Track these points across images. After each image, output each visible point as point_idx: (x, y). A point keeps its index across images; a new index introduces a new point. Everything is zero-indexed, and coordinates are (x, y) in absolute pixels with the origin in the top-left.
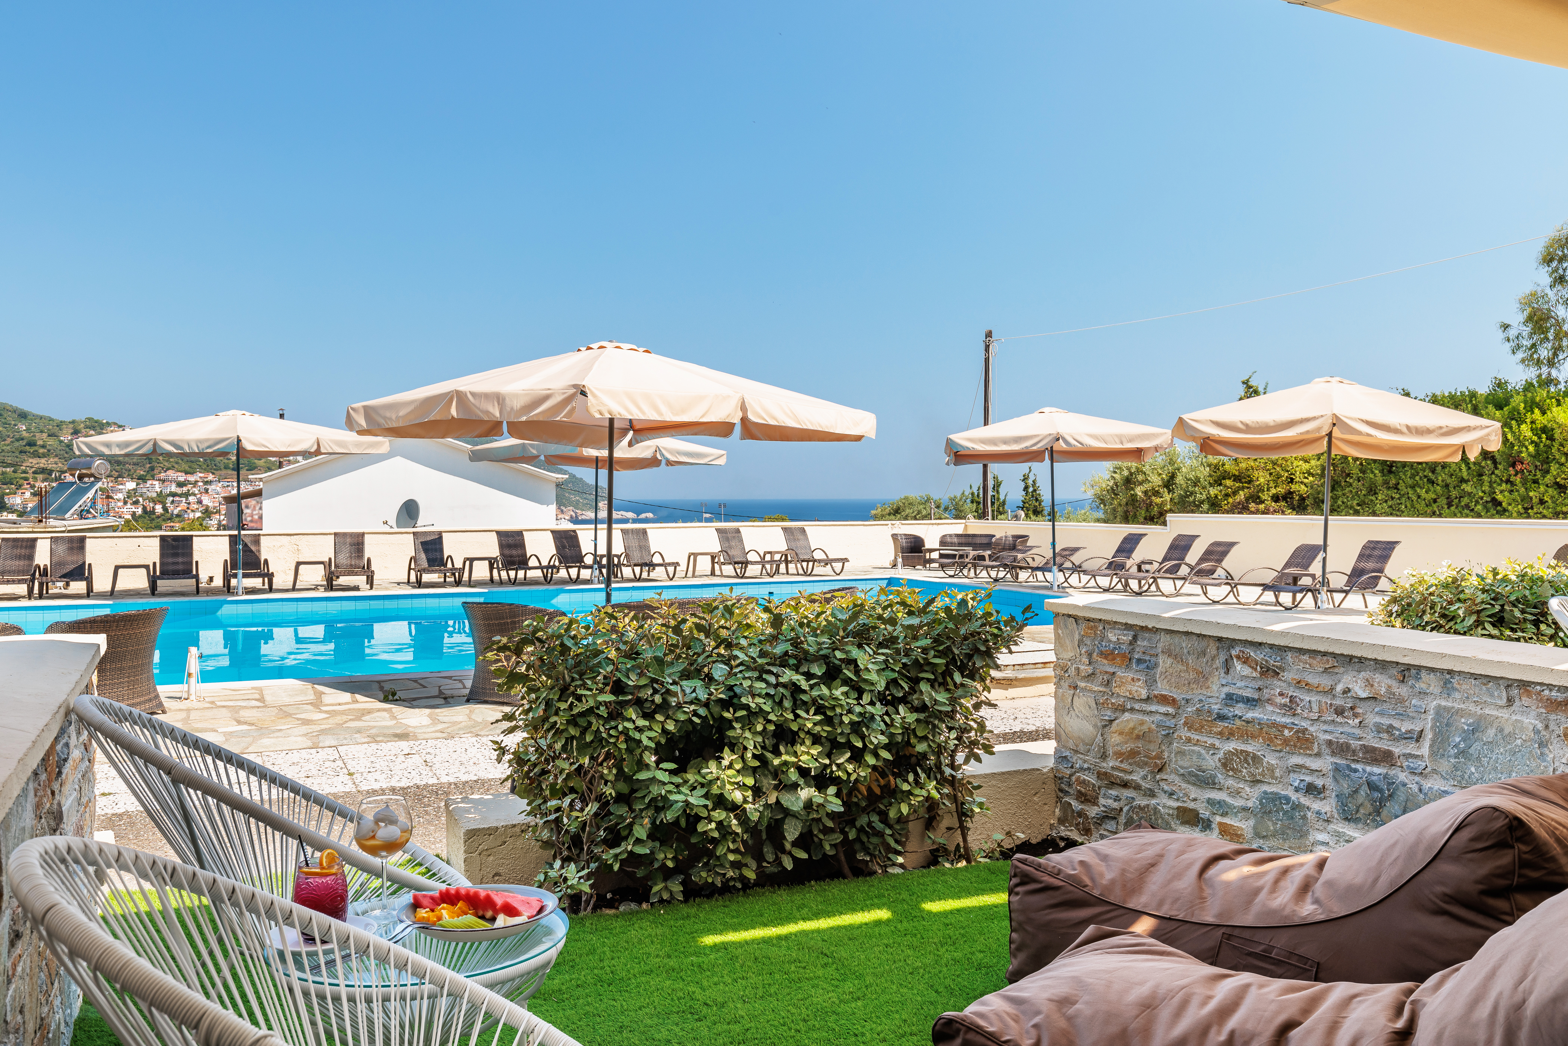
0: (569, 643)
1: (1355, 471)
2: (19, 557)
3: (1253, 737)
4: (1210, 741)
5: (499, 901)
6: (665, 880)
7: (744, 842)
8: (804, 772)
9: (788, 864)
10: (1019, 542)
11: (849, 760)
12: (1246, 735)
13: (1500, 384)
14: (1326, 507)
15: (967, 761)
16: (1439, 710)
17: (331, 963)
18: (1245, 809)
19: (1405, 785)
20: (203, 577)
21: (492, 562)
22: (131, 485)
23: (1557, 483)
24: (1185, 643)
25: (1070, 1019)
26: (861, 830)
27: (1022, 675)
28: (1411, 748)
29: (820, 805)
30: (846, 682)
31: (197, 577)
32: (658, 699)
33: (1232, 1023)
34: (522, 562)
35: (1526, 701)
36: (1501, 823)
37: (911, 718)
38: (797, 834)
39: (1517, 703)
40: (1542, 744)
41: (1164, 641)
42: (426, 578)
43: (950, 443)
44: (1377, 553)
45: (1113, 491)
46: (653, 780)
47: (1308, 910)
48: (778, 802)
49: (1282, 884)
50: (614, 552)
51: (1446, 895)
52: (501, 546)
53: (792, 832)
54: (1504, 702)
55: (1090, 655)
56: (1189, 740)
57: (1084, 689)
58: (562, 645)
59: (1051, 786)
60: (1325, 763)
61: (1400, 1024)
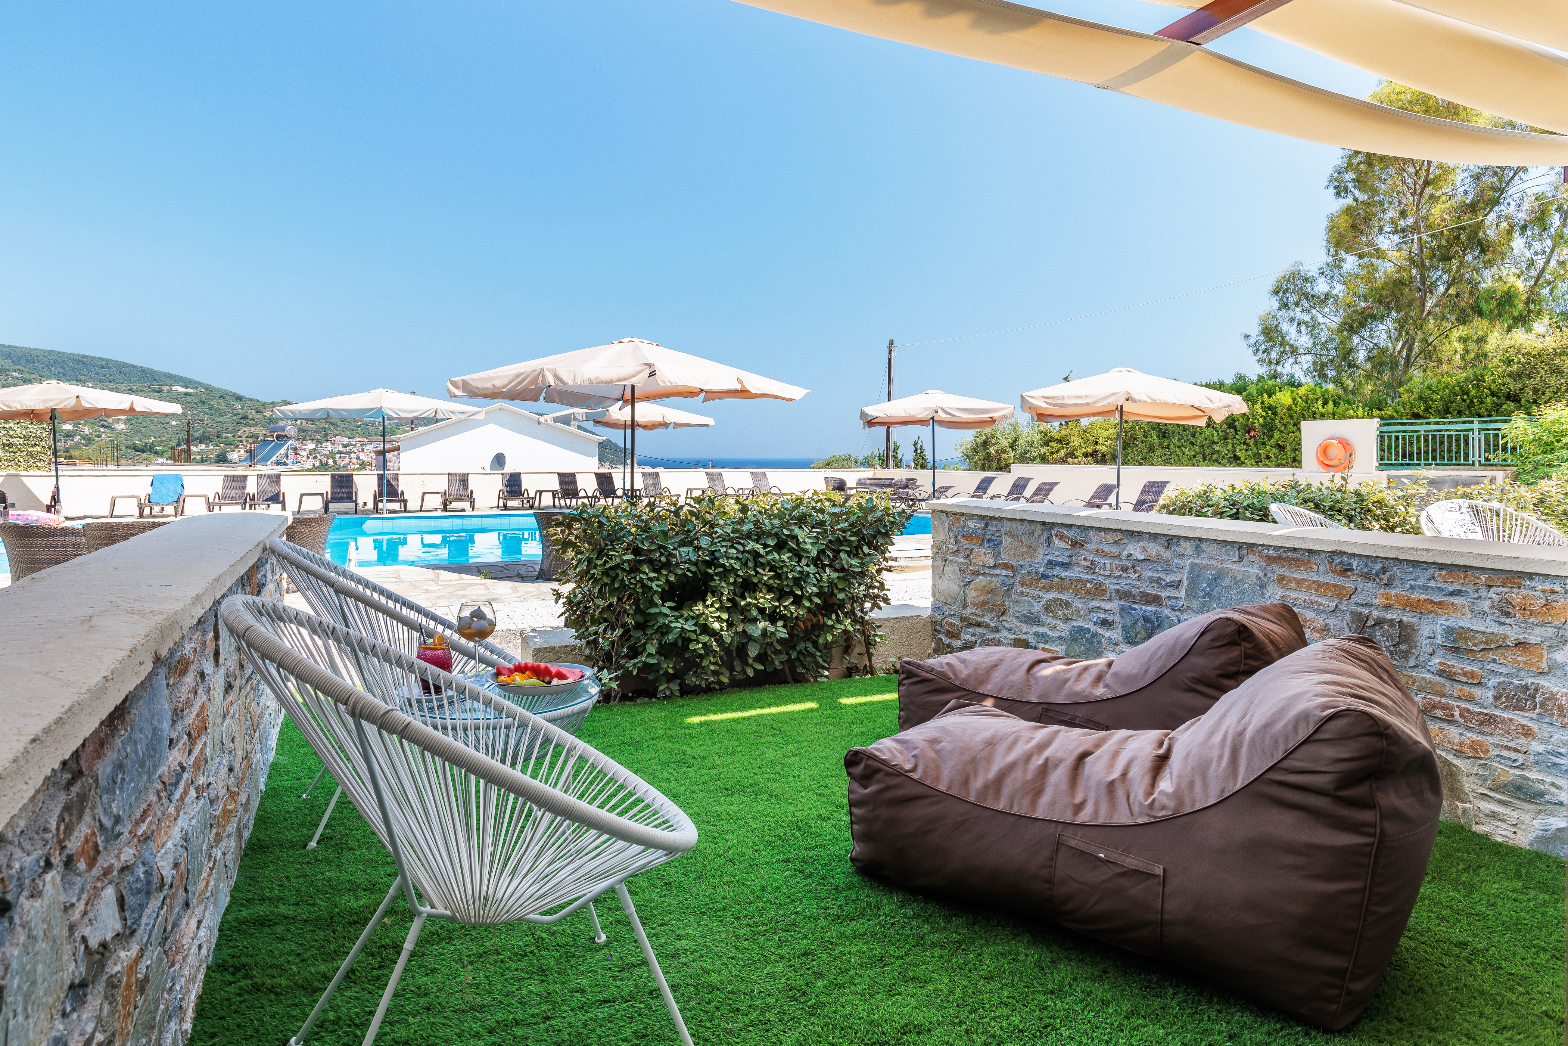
0: (604, 520)
1: (1140, 435)
2: (236, 488)
3: (1066, 589)
4: (1036, 593)
5: (553, 670)
6: (668, 682)
7: (721, 658)
8: (761, 611)
9: (751, 673)
10: (910, 483)
11: (792, 603)
12: (1060, 588)
13: (1240, 377)
14: (1120, 460)
15: (872, 609)
16: (1192, 566)
17: (441, 706)
18: (1060, 638)
19: (1168, 618)
20: (361, 502)
21: (554, 494)
22: (312, 446)
23: (1278, 445)
24: (1021, 527)
25: (937, 752)
26: (800, 652)
27: (910, 564)
28: (1173, 593)
29: (773, 633)
30: (791, 550)
31: (356, 502)
32: (663, 559)
33: (1047, 753)
34: (575, 494)
35: (1252, 557)
36: (1232, 628)
37: (835, 575)
38: (756, 653)
39: (1246, 559)
40: (1262, 587)
41: (1006, 525)
42: (510, 503)
43: (863, 415)
44: (1154, 489)
45: (975, 450)
46: (660, 614)
47: (1100, 692)
48: (744, 631)
49: (1084, 676)
50: (635, 487)
51: (1194, 678)
52: (561, 483)
53: (753, 651)
54: (1236, 559)
55: (956, 538)
56: (1022, 593)
57: (952, 561)
58: (599, 522)
59: (929, 628)
60: (1114, 605)
61: (1161, 751)
